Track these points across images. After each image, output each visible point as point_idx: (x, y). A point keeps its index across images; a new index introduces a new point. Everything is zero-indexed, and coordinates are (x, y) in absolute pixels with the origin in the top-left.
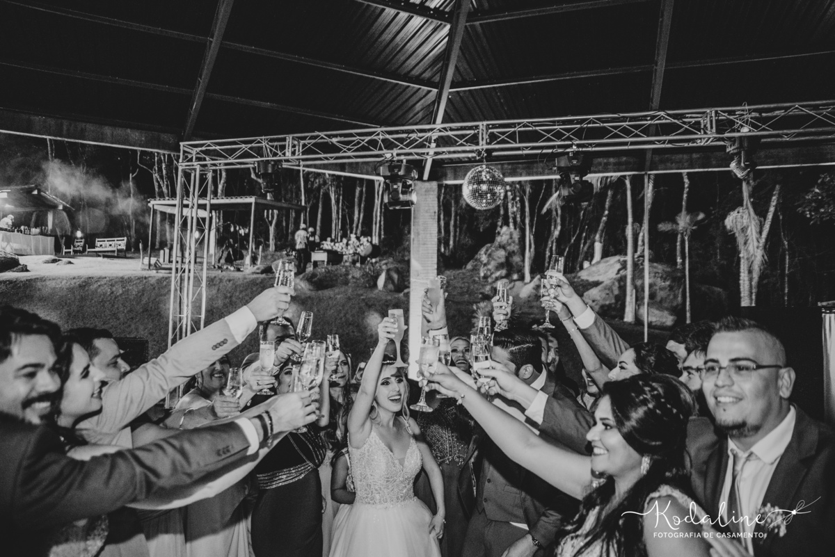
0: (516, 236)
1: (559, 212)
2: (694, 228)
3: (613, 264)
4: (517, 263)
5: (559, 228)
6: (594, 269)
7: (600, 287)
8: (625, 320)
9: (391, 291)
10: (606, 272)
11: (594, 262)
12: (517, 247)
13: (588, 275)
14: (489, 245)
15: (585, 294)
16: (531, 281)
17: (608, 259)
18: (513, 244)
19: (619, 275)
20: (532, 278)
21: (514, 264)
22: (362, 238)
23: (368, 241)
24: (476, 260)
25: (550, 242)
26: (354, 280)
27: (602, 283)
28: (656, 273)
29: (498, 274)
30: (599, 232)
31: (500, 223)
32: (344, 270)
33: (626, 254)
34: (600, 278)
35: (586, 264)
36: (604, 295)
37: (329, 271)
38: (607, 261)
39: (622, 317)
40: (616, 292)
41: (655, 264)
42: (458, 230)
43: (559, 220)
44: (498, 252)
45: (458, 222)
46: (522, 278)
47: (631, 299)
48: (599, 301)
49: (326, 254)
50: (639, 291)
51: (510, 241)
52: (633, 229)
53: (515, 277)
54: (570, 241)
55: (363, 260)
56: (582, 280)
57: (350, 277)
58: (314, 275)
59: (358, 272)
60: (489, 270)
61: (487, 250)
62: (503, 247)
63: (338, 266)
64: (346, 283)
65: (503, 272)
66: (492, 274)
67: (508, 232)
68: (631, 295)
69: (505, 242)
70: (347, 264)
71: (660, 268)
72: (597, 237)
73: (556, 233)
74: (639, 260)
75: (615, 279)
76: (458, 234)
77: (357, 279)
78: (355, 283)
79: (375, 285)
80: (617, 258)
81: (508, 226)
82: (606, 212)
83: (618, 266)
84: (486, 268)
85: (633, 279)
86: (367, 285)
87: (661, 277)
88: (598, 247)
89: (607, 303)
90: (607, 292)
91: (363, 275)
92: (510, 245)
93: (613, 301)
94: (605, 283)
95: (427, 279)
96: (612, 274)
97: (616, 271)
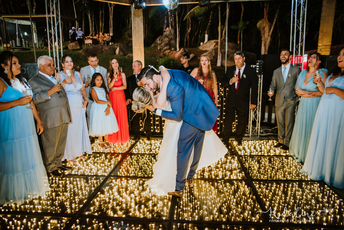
0: (172, 32)
1: (190, 21)
2: (245, 27)
3: (213, 43)
4: (173, 43)
5: (190, 29)
6: (205, 45)
7: (207, 53)
8: (217, 65)
9: (122, 55)
10: (210, 47)
11: (205, 42)
12: (173, 36)
13: (203, 48)
14: (161, 36)
16: (179, 51)
17: (210, 41)
18: (171, 35)
19: (215, 48)
20: (180, 50)
22: (105, 34)
23: (108, 35)
24: (155, 43)
25: (186, 35)
27: (208, 51)
28: (229, 47)
29: (166, 48)
30: (207, 30)
31: (165, 27)
32: (101, 47)
33: (218, 39)
34: (208, 49)
35: (202, 44)
37: (94, 48)
38: (210, 42)
39: (216, 65)
40: (214, 55)
41: (229, 43)
42: (147, 30)
43: (190, 25)
44: (165, 39)
45: (147, 27)
46: (176, 49)
47: (220, 57)
49: (91, 40)
50: (223, 54)
51: (170, 34)
52: (221, 28)
53: (173, 49)
54: (194, 34)
55: (108, 43)
56: (200, 50)
57: (104, 50)
58: (88, 50)
61: (160, 39)
62: (167, 36)
63: (98, 45)
64: (102, 52)
65: (168, 47)
66: (163, 48)
67: (169, 30)
68: (220, 55)
69: (168, 34)
70: (102, 44)
71: (231, 44)
72: (206, 32)
73: (189, 31)
74: (223, 41)
75: (213, 49)
76: (147, 32)
78: (106, 52)
79: (115, 53)
80: (214, 41)
81: (169, 27)
82: (210, 21)
83: (215, 44)
84: (160, 46)
85: (221, 49)
86: (112, 53)
87: (231, 48)
88: (206, 36)
90: (210, 54)
91: (109, 49)
92: (170, 35)
93: (213, 58)
94: (209, 51)
95: (140, 47)
96: (212, 47)
97: (214, 46)
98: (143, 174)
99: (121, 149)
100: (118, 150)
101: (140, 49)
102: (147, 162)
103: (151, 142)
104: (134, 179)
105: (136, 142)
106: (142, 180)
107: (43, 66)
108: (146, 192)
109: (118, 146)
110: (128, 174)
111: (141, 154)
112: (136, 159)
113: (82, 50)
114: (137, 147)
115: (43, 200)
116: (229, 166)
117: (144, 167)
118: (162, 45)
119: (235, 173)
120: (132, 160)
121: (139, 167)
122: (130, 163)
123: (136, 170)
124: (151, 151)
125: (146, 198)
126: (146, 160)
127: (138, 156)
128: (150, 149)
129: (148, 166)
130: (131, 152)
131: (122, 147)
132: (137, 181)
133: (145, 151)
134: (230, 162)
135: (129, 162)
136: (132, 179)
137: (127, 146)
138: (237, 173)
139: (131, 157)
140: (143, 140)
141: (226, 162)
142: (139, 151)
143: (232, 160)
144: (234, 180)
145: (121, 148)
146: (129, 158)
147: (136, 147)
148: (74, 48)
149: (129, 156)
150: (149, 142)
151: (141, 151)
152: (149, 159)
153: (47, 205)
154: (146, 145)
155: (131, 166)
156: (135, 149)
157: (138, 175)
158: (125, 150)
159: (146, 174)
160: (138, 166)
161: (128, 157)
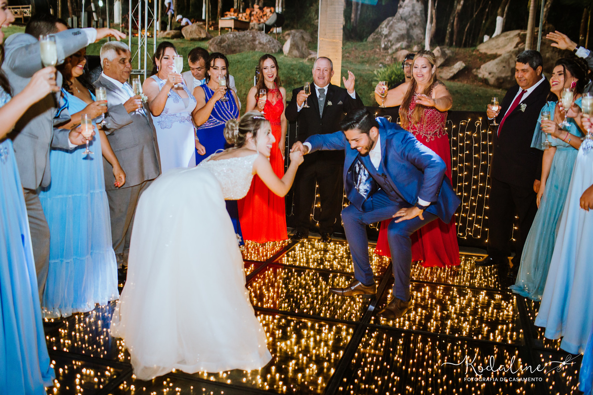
0: (418, 8)
3: (513, 38)
4: (417, 35)
5: (462, 3)
6: (493, 42)
7: (497, 60)
10: (505, 46)
11: (494, 36)
12: (418, 19)
13: (488, 48)
14: (391, 18)
15: (482, 66)
17: (508, 33)
18: (414, 17)
19: (517, 49)
21: (415, 37)
22: (265, 8)
23: (271, 11)
24: (377, 33)
25: (451, 17)
26: (261, 46)
27: (500, 55)
29: (398, 45)
30: (502, 6)
32: (251, 36)
33: (525, 28)
34: (499, 52)
35: (486, 38)
36: (501, 68)
37: (236, 37)
38: (507, 35)
44: (399, 24)
48: (495, 73)
49: (232, 22)
51: (411, 13)
52: (535, 1)
54: (472, 15)
55: (269, 28)
56: (481, 53)
57: (257, 42)
58: (223, 41)
59: (265, 39)
60: (389, 41)
61: (388, 23)
62: (404, 19)
63: (246, 31)
65: (404, 43)
66: (392, 45)
69: (407, 14)
70: (254, 31)
72: (499, 10)
73: (459, 7)
75: (513, 52)
77: (264, 45)
78: (262, 48)
79: (281, 51)
80: (517, 32)
83: (517, 40)
84: (386, 39)
86: (273, 51)
88: (499, 21)
89: (503, 75)
90: (504, 64)
91: (270, 41)
92: (411, 17)
93: (509, 74)
94: (503, 56)
95: (334, 38)
96: (511, 47)
97: (514, 44)
98: (292, 307)
99: (258, 254)
100: (251, 255)
101: (334, 42)
102: (307, 284)
103: (326, 245)
104: (269, 315)
105: (295, 242)
106: (286, 319)
107: (111, 62)
108: (288, 342)
109: (254, 247)
110: (259, 304)
111: (299, 267)
112: (285, 276)
113: (210, 41)
114: (293, 252)
115: (77, 331)
116: (492, 313)
117: (296, 292)
118: (391, 38)
119: (502, 329)
120: (275, 277)
121: (286, 293)
122: (268, 283)
123: (278, 297)
124: (322, 263)
125: (286, 353)
126: (305, 279)
127: (291, 271)
128: (321, 259)
129: (306, 294)
130: (278, 261)
131: (261, 249)
132: (274, 318)
133: (307, 262)
134: (498, 307)
135: (267, 281)
136: (265, 314)
137: (273, 249)
138: (507, 330)
139: (275, 272)
140: (309, 241)
141: (489, 304)
142: (295, 261)
143: (504, 303)
144: (494, 343)
145: (258, 251)
146: (270, 272)
147: (290, 253)
148: (195, 36)
149: (271, 269)
150: (321, 245)
151: (300, 262)
152: (312, 280)
153: (82, 340)
154: (314, 250)
155: (271, 288)
156: (288, 256)
157: (281, 308)
158: (266, 255)
159: (299, 308)
160: (285, 291)
161: (269, 270)
